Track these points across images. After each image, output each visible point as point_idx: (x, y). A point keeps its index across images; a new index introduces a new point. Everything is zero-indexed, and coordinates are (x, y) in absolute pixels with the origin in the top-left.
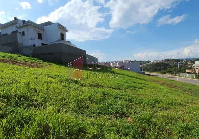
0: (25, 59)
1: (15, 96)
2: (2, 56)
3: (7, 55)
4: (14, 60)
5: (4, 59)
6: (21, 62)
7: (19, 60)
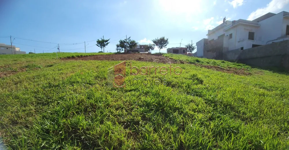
0: (229, 65)
1: (221, 102)
2: (207, 62)
3: (211, 61)
4: (217, 66)
5: (209, 65)
6: (225, 68)
7: (222, 66)
